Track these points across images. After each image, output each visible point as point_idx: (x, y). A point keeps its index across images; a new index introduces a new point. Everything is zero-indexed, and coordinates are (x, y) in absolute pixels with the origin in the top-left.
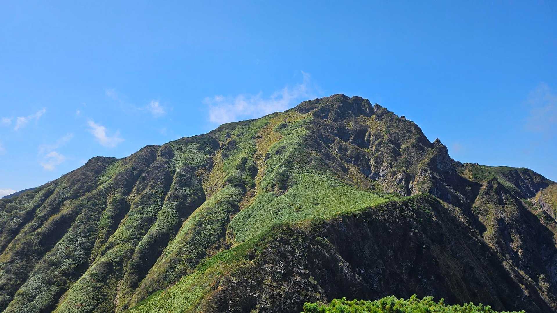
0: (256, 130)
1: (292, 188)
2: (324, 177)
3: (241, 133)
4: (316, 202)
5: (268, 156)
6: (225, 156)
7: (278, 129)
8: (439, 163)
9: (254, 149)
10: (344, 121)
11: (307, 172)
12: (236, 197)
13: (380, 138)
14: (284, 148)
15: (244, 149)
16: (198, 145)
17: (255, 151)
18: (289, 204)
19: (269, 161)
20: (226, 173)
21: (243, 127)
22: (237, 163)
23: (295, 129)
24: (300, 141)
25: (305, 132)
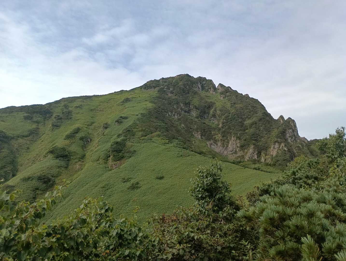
0: (98, 104)
1: (131, 159)
2: (171, 146)
3: (80, 106)
4: (160, 175)
5: (106, 127)
6: (56, 126)
7: (122, 103)
8: (289, 137)
9: (92, 121)
10: (190, 97)
11: (149, 141)
12: (55, 171)
13: (226, 113)
14: (126, 118)
15: (80, 120)
16: (26, 115)
17: (93, 123)
18: (124, 179)
19: (107, 131)
20: (52, 144)
21: (84, 100)
22: (67, 133)
23: (140, 103)
24: (144, 112)
25: (150, 105)
